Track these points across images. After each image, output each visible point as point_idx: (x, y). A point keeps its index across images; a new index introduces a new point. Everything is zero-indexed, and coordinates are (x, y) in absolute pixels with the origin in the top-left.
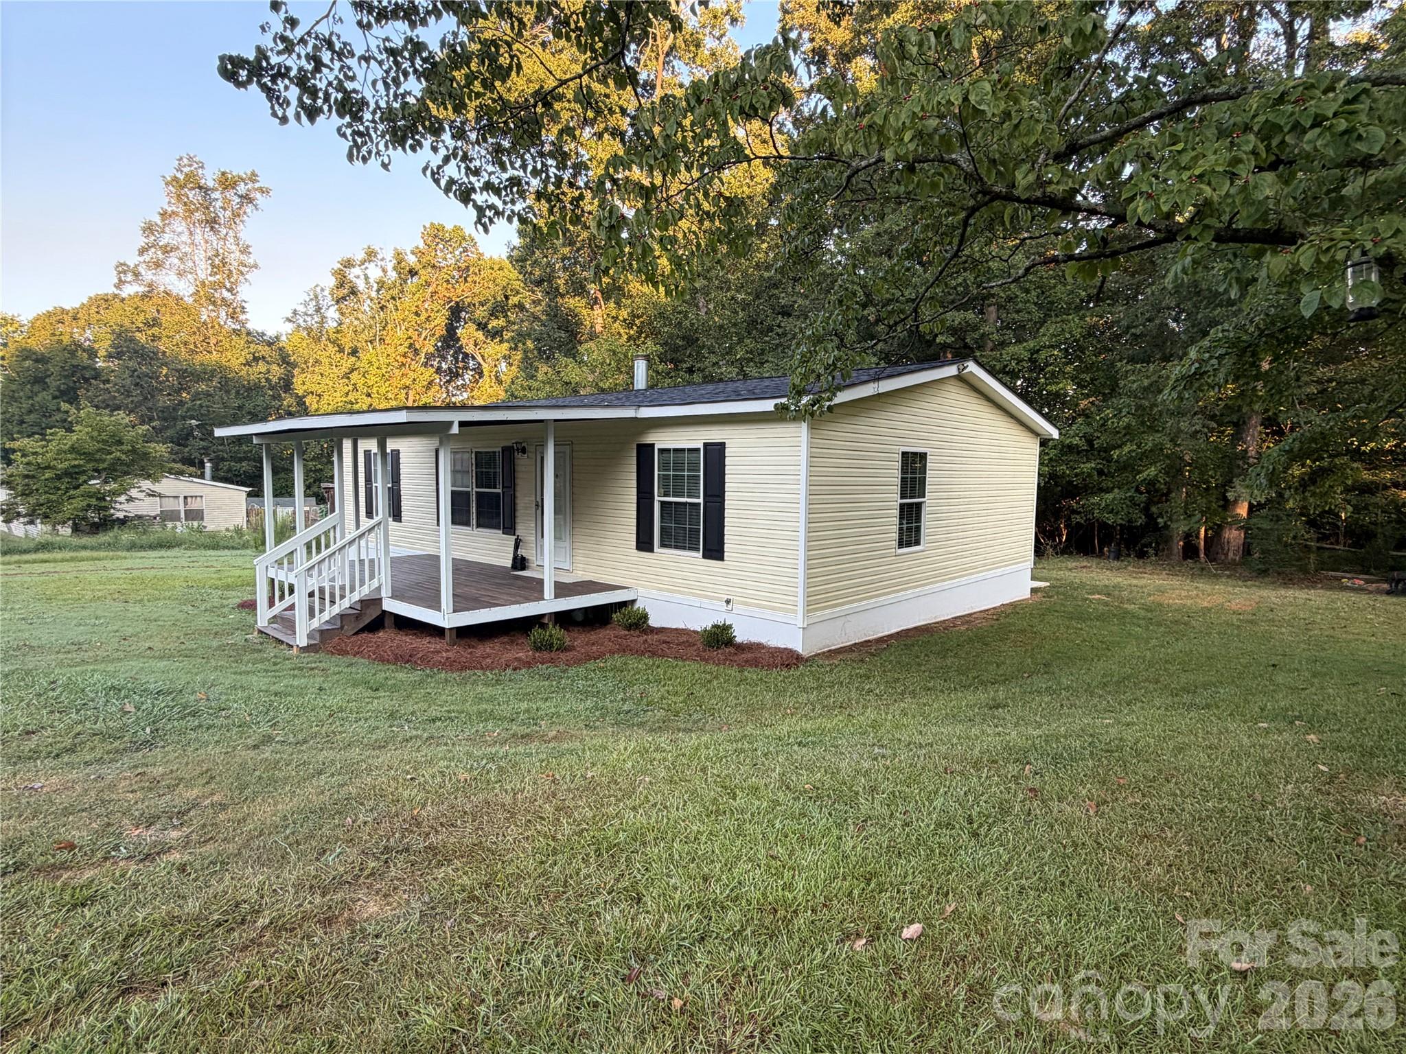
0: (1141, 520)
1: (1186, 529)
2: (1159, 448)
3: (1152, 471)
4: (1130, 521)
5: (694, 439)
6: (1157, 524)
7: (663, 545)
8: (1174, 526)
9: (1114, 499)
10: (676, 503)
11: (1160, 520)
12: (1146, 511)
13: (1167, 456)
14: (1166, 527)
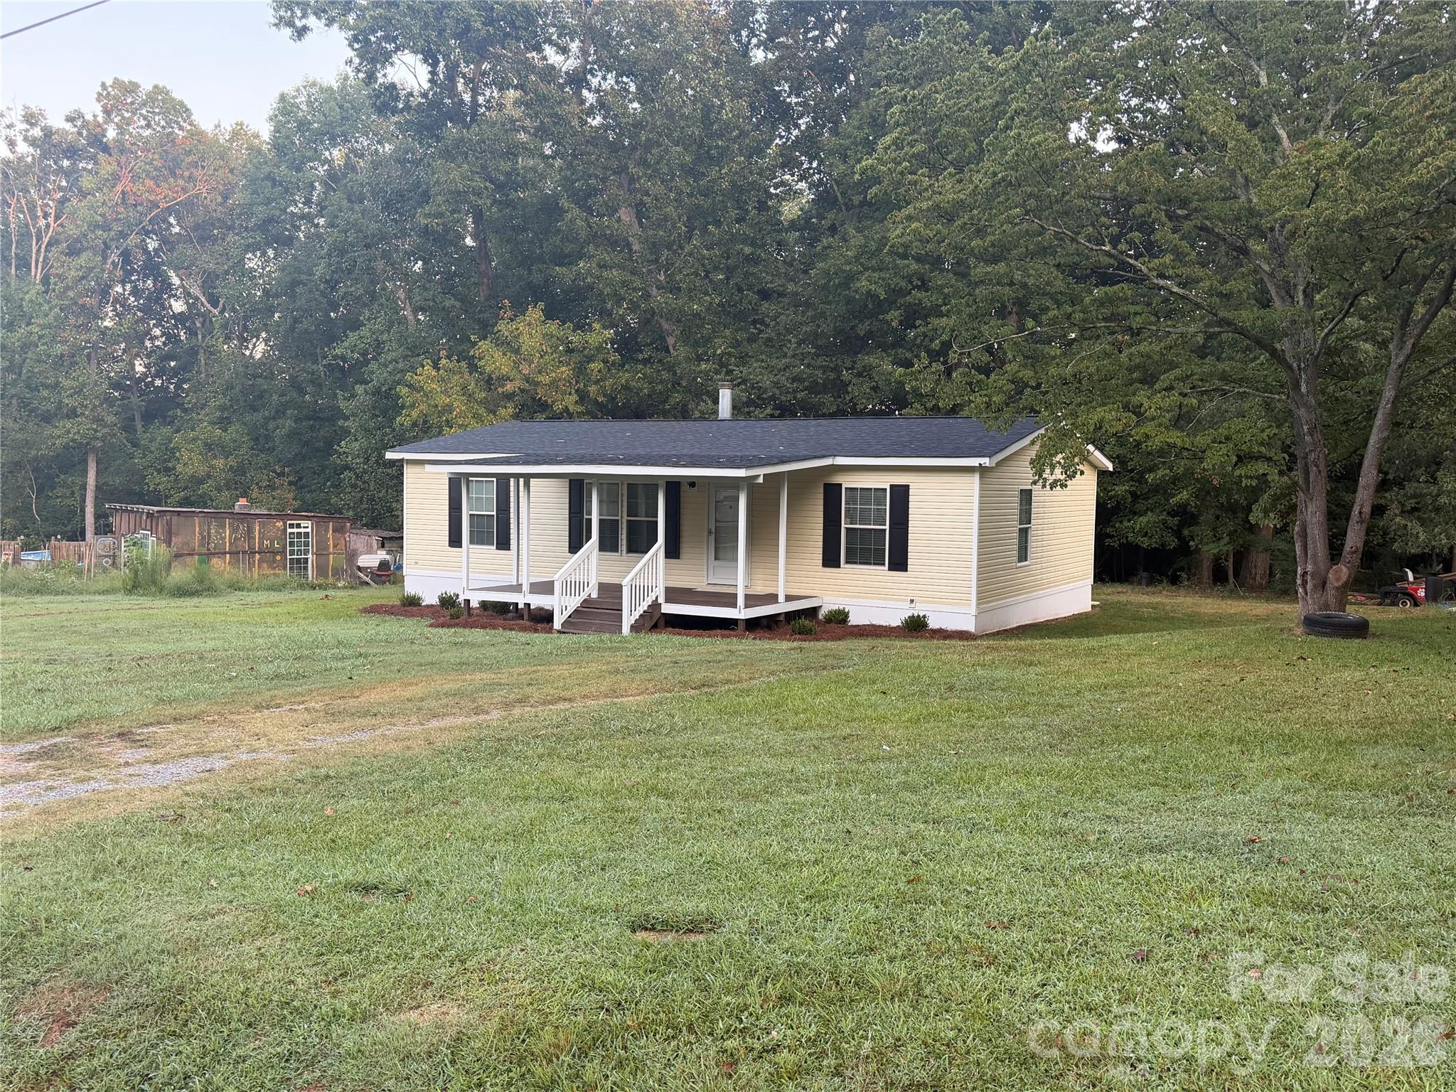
0: (1173, 543)
1: (1215, 551)
2: (1189, 473)
3: (1184, 495)
4: (1163, 545)
5: (884, 482)
6: (1189, 547)
7: (847, 562)
8: (1205, 548)
9: (1148, 522)
10: (861, 529)
11: (1191, 543)
12: (1178, 533)
13: (1197, 480)
14: (1197, 551)
